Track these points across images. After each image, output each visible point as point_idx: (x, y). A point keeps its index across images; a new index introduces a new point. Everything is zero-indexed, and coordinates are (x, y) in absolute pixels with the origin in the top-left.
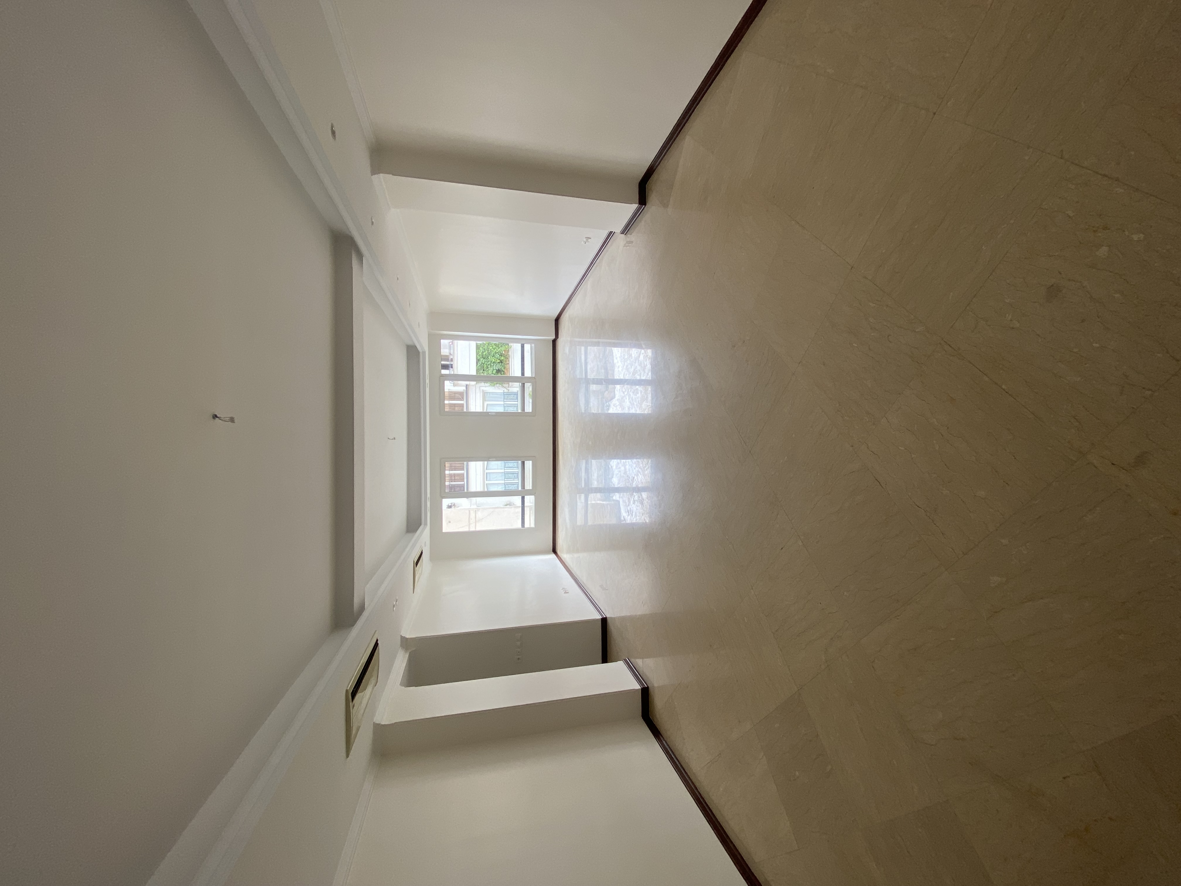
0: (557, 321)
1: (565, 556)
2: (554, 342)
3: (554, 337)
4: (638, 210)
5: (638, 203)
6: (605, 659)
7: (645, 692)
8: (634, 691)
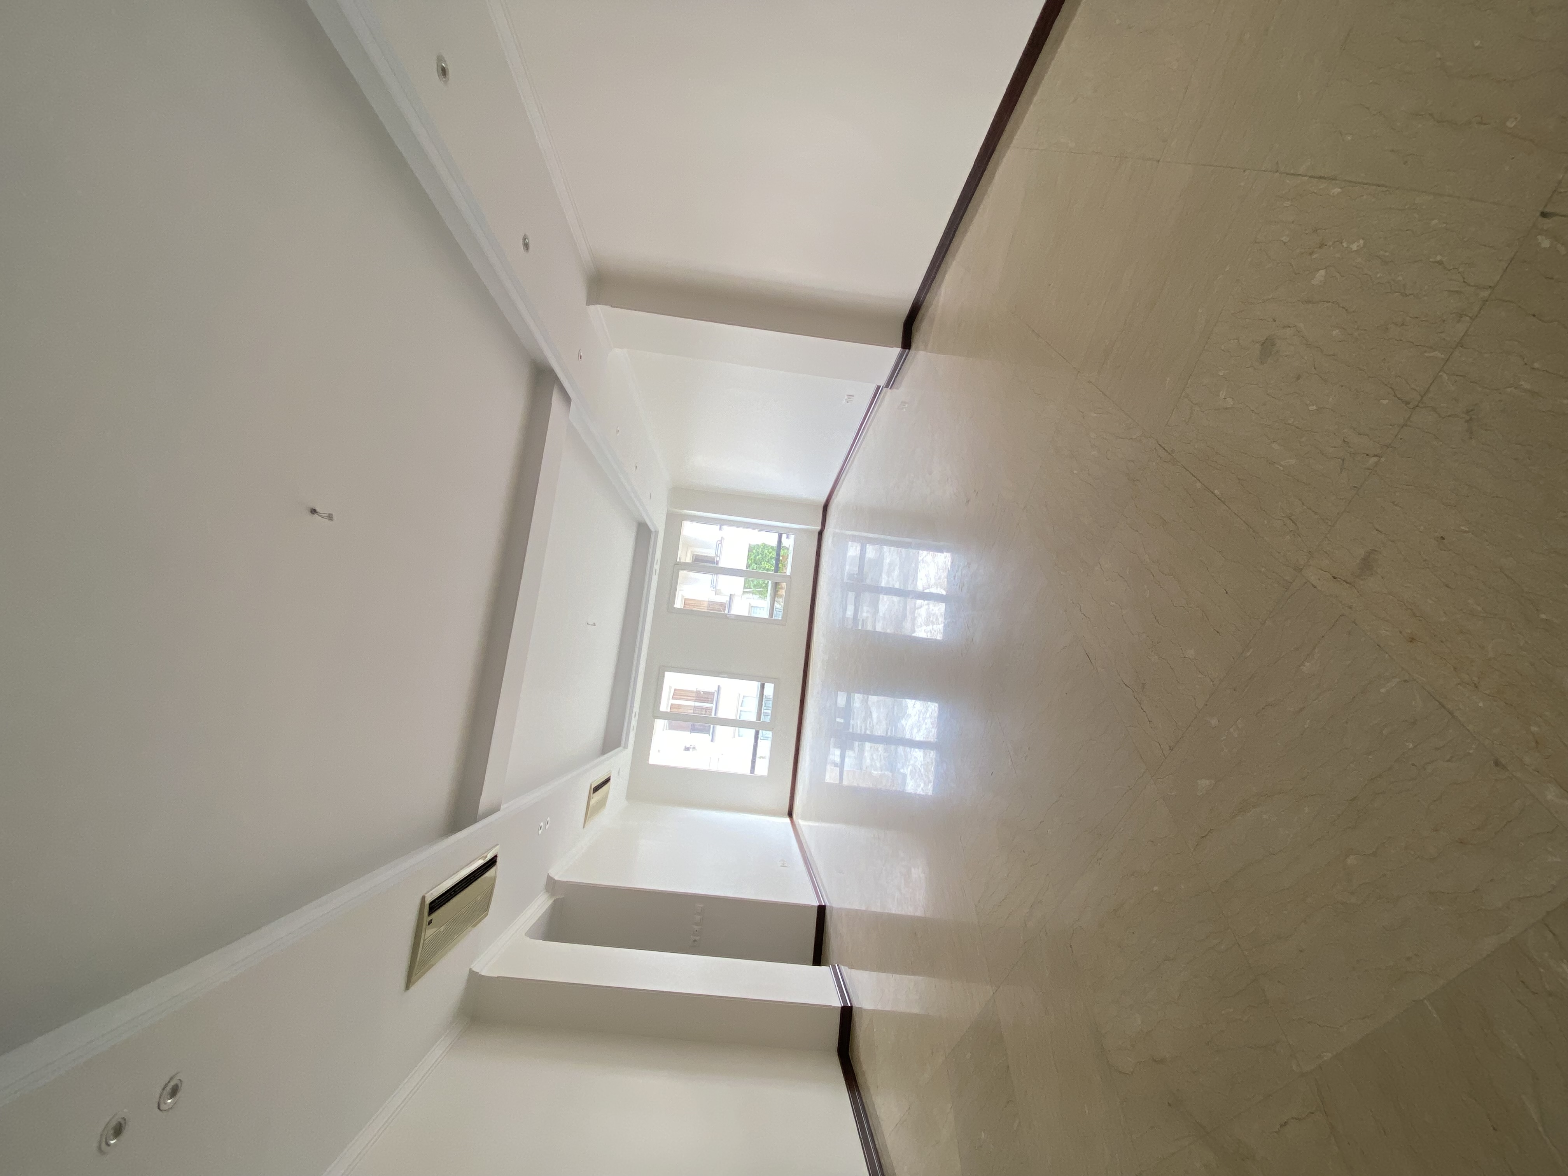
0: (826, 507)
1: (802, 823)
2: (821, 533)
3: (819, 528)
4: (901, 356)
5: (900, 346)
6: (816, 962)
7: (847, 1015)
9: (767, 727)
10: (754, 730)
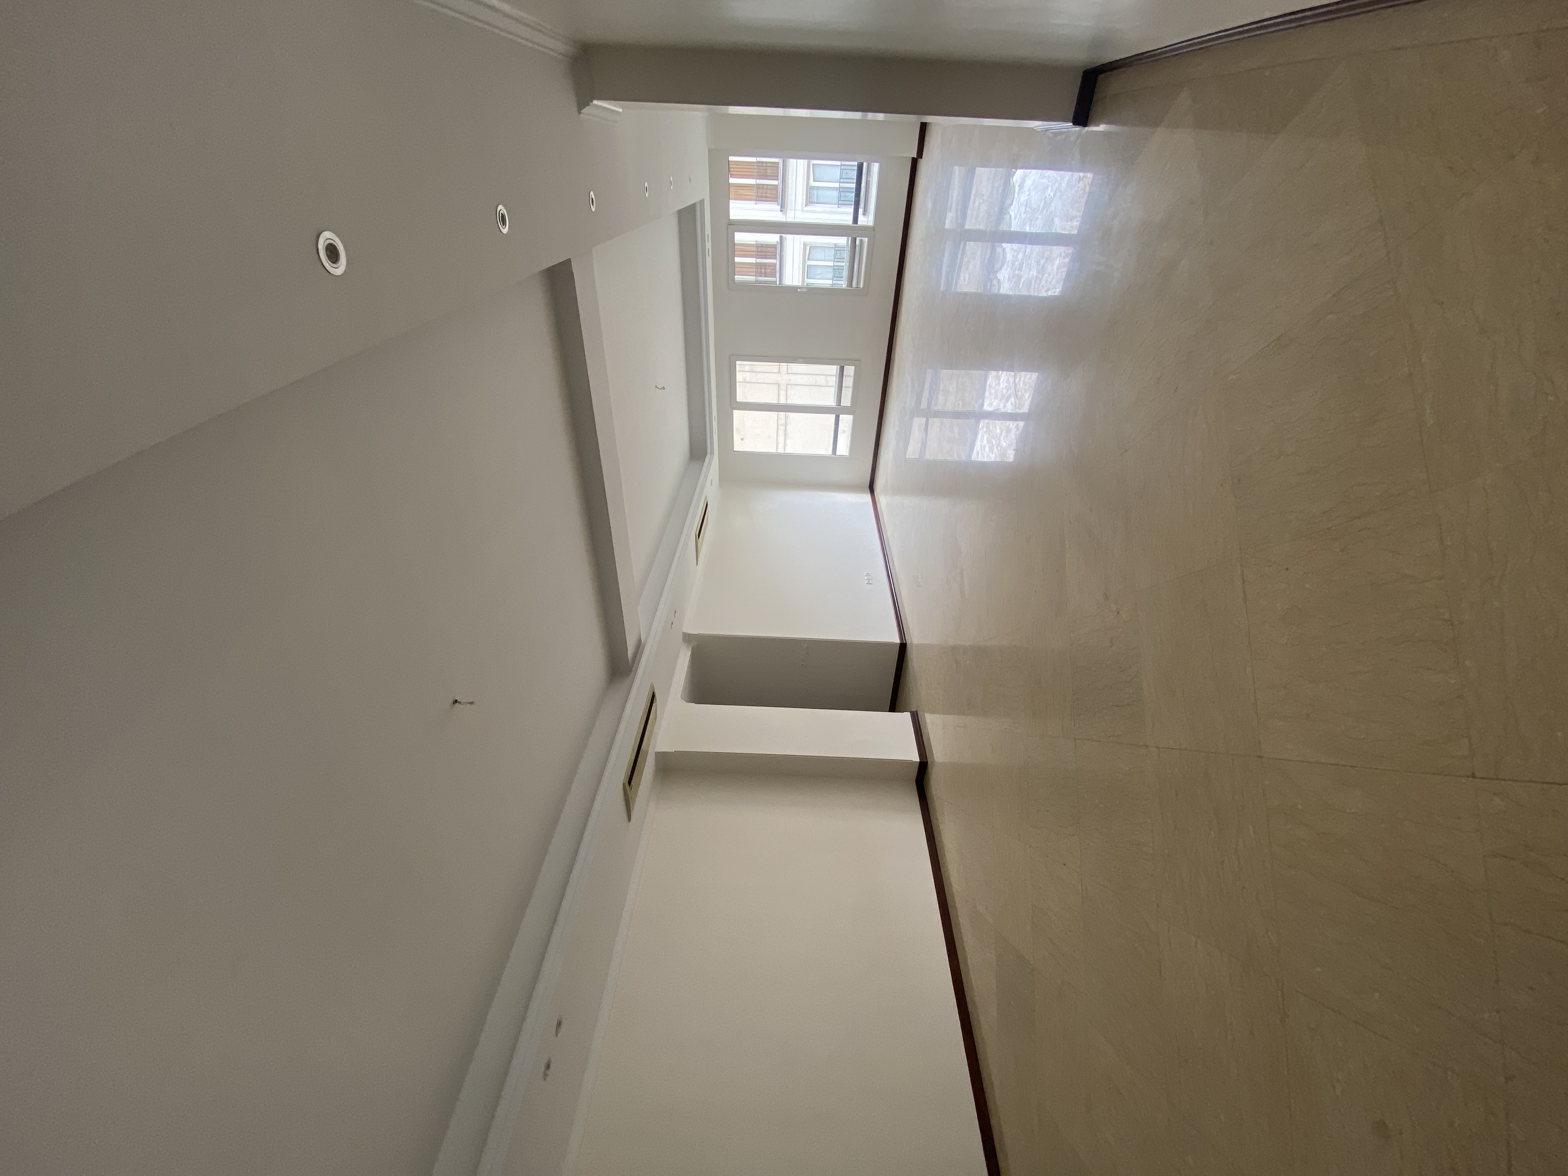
1: (883, 500)
2: (915, 162)
3: (915, 155)
6: (893, 708)
7: (923, 768)
8: (911, 763)
9: (847, 411)
10: (834, 415)
